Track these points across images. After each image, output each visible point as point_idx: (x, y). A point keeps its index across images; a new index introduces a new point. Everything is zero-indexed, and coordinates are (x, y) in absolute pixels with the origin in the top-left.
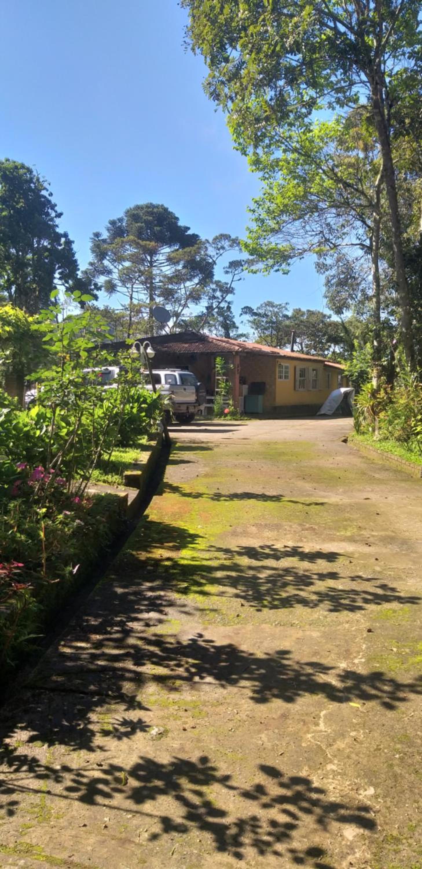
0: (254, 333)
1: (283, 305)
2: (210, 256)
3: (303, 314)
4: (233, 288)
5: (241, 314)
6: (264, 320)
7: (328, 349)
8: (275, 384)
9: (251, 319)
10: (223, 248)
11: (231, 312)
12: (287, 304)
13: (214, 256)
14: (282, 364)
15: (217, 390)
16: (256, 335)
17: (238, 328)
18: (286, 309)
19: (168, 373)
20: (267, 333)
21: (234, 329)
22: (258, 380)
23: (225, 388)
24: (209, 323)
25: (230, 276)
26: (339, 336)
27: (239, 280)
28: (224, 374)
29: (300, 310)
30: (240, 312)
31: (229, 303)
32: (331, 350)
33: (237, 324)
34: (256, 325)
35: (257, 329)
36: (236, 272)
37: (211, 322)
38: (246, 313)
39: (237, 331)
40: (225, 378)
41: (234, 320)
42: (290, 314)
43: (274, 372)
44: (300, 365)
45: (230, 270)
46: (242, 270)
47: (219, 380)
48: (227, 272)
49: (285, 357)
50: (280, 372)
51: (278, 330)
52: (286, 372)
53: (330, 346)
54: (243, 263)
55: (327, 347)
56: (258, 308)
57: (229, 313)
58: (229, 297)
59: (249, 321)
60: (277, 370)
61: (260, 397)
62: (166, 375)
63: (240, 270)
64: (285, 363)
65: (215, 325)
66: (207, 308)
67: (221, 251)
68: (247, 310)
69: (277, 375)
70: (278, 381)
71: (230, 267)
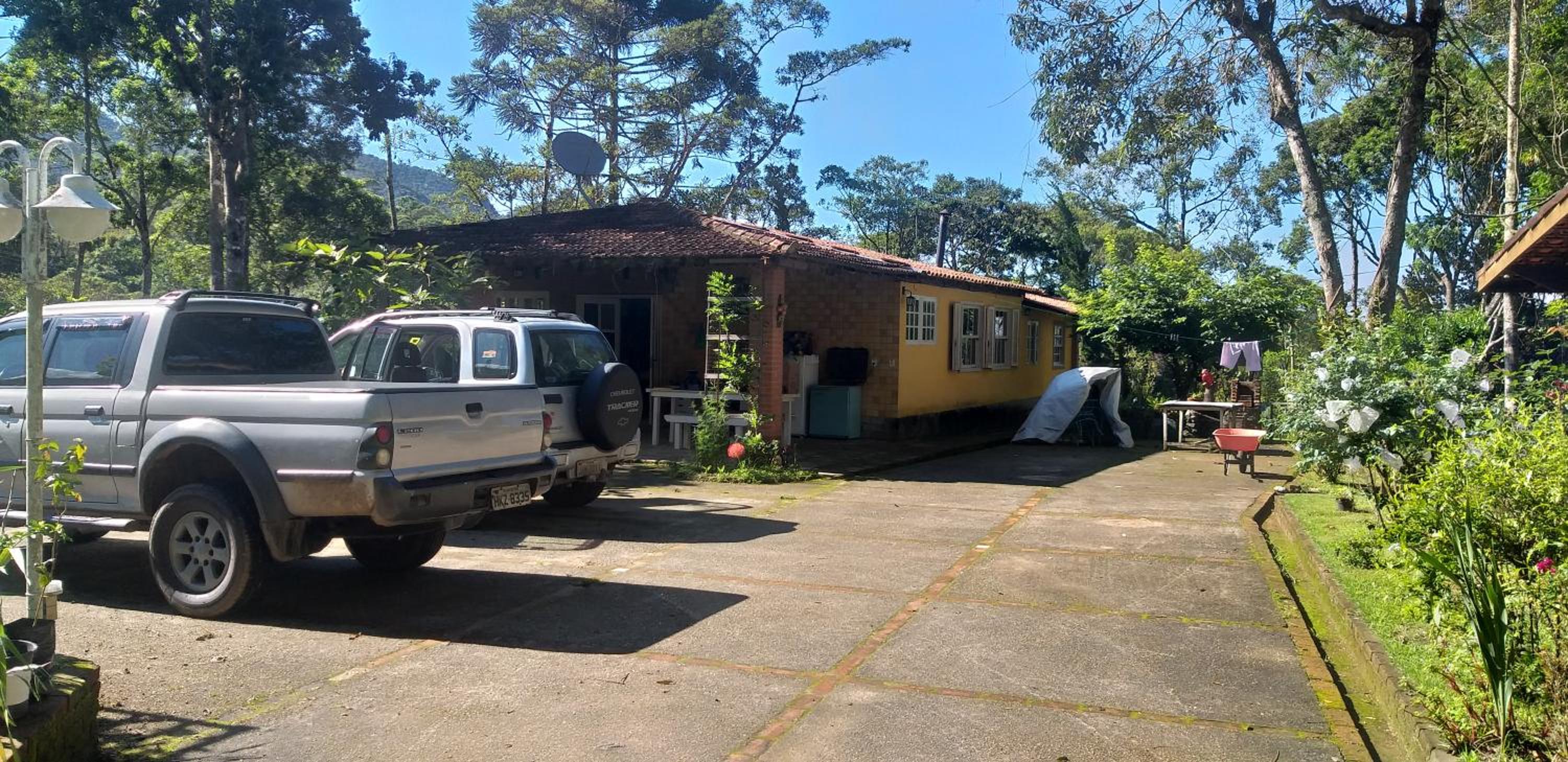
0: (849, 227)
1: (915, 166)
2: (747, 45)
3: (958, 188)
4: (798, 120)
5: (820, 184)
6: (873, 197)
7: (1010, 267)
8: (896, 356)
9: (844, 194)
10: (777, 25)
11: (798, 180)
12: (922, 163)
13: (754, 42)
14: (917, 297)
15: (709, 376)
16: (853, 231)
17: (812, 215)
18: (923, 175)
19: (489, 322)
20: (880, 227)
21: (805, 219)
22: (848, 341)
23: (736, 373)
24: (748, 203)
25: (792, 88)
26: (1036, 239)
27: (812, 100)
28: (733, 328)
29: (952, 179)
30: (819, 179)
31: (791, 155)
32: (1018, 268)
33: (812, 207)
34: (856, 210)
35: (855, 218)
36: (806, 81)
37: (753, 201)
38: (830, 180)
39: (810, 222)
40: (735, 337)
41: (803, 197)
42: (929, 184)
43: (893, 320)
44: (965, 301)
45: (792, 76)
46: (822, 77)
47: (716, 344)
48: (785, 81)
49: (924, 278)
50: (913, 320)
51: (902, 219)
52: (929, 321)
53: (1013, 261)
54: (823, 60)
55: (1008, 262)
56: (859, 171)
57: (792, 181)
58: (789, 141)
59: (839, 200)
60: (903, 312)
61: (854, 392)
62: (477, 332)
63: (814, 76)
64: (923, 295)
65: (761, 209)
66: (739, 166)
67: (772, 32)
68: (833, 174)
69: (903, 326)
70: (906, 344)
71: (791, 70)
